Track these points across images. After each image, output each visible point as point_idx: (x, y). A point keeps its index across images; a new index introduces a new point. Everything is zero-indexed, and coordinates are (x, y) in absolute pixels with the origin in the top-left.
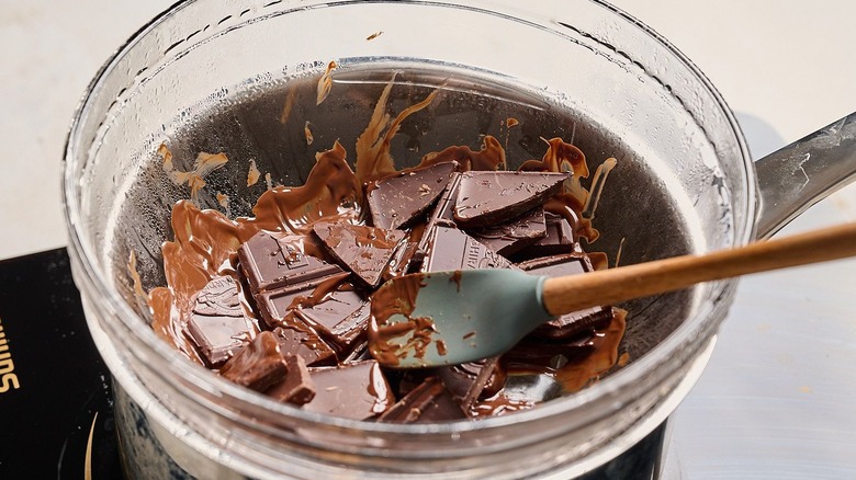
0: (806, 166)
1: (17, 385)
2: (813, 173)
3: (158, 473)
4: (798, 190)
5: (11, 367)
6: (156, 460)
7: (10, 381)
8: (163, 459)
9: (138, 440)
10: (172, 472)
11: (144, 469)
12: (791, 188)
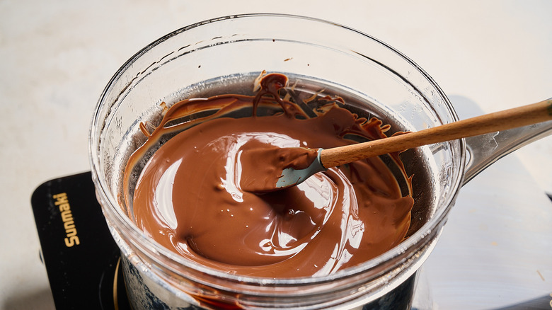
0: (497, 138)
1: (78, 243)
2: (500, 142)
3: (140, 294)
4: (491, 151)
5: (75, 232)
6: (139, 287)
7: (74, 240)
8: (142, 287)
9: (131, 276)
10: (147, 294)
11: (134, 291)
12: (488, 149)
